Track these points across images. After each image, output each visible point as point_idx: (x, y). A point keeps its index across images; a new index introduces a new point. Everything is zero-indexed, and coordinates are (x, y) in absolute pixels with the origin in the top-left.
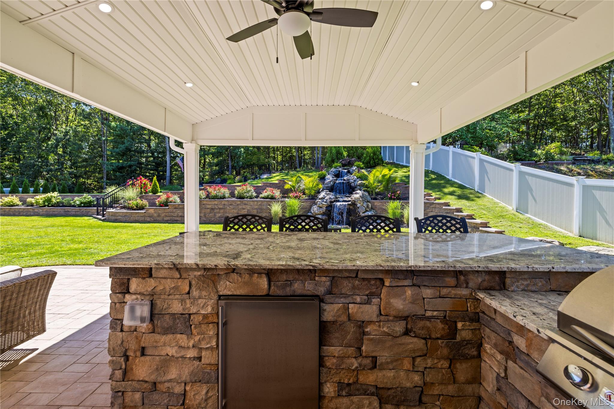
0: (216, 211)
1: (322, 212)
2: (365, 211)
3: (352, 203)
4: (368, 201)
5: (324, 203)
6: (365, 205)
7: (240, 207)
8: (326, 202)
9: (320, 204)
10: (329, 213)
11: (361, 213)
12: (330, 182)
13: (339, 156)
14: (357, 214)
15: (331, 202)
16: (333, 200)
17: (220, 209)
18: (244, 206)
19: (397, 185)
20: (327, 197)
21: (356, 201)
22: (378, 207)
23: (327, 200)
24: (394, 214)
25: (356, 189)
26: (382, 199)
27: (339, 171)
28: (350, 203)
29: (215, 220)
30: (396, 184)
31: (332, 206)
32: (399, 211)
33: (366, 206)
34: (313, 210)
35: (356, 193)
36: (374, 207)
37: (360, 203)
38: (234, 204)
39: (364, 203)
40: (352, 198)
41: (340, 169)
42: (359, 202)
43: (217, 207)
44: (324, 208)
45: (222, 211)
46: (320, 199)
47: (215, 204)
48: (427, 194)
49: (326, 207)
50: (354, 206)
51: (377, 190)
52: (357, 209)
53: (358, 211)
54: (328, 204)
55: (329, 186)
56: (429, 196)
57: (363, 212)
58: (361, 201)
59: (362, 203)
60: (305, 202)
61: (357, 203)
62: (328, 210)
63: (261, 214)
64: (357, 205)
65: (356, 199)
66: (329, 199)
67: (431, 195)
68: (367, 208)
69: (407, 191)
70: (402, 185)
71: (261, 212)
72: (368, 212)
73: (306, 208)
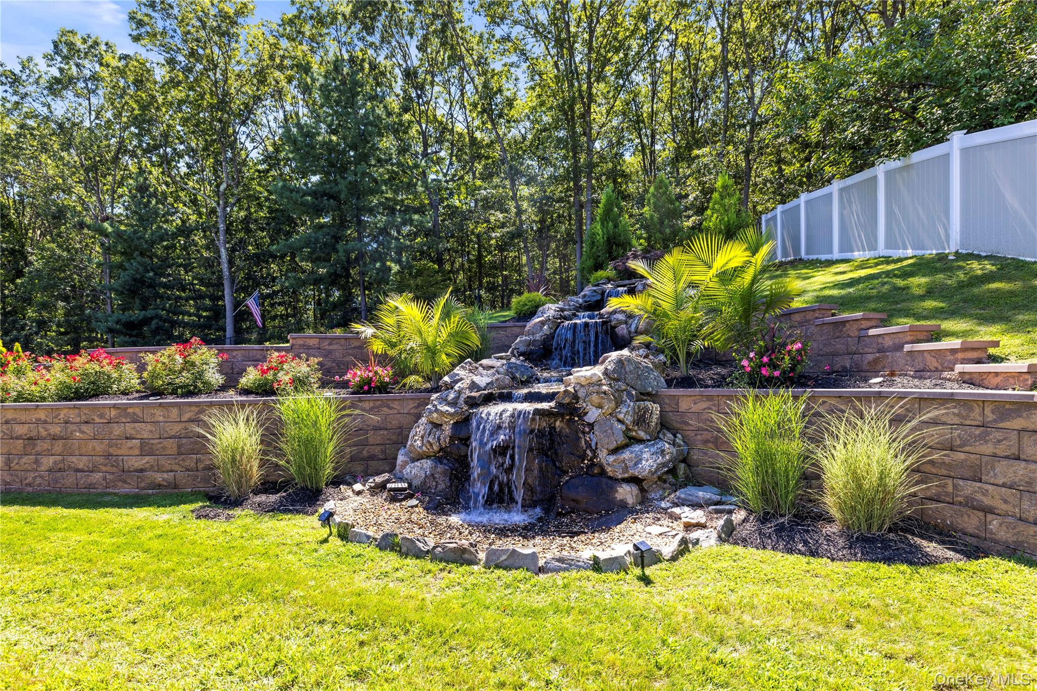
0: (41, 446)
1: (435, 448)
2: (623, 441)
3: (560, 405)
4: (645, 395)
5: (447, 409)
6: (626, 412)
7: (117, 430)
8: (453, 404)
9: (431, 412)
10: (462, 450)
11: (602, 454)
12: (544, 324)
14: (583, 457)
15: (473, 403)
16: (481, 394)
17: (54, 438)
18: (129, 428)
19: (797, 318)
21: (581, 394)
22: (694, 422)
23: (459, 392)
24: (765, 459)
26: (720, 382)
28: (550, 404)
29: (38, 481)
30: (789, 314)
32: (796, 446)
33: (629, 420)
34: (413, 438)
36: (673, 418)
37: (600, 407)
38: (97, 420)
39: (620, 403)
40: (562, 385)
41: (607, 286)
42: (595, 398)
43: (44, 433)
44: (447, 430)
45: (58, 446)
46: (436, 390)
47: (38, 421)
49: (455, 424)
50: (571, 420)
51: (698, 344)
52: (584, 433)
53: (589, 445)
54: (460, 411)
55: (535, 341)
56: (979, 361)
57: (612, 447)
58: (605, 393)
59: (608, 406)
60: (395, 405)
61: (584, 405)
62: (461, 440)
63: (194, 456)
64: (586, 414)
65: (582, 386)
66: (467, 392)
67: (991, 351)
68: (636, 428)
69: (843, 344)
70: (817, 318)
71: (194, 449)
72: (637, 448)
73: (400, 428)
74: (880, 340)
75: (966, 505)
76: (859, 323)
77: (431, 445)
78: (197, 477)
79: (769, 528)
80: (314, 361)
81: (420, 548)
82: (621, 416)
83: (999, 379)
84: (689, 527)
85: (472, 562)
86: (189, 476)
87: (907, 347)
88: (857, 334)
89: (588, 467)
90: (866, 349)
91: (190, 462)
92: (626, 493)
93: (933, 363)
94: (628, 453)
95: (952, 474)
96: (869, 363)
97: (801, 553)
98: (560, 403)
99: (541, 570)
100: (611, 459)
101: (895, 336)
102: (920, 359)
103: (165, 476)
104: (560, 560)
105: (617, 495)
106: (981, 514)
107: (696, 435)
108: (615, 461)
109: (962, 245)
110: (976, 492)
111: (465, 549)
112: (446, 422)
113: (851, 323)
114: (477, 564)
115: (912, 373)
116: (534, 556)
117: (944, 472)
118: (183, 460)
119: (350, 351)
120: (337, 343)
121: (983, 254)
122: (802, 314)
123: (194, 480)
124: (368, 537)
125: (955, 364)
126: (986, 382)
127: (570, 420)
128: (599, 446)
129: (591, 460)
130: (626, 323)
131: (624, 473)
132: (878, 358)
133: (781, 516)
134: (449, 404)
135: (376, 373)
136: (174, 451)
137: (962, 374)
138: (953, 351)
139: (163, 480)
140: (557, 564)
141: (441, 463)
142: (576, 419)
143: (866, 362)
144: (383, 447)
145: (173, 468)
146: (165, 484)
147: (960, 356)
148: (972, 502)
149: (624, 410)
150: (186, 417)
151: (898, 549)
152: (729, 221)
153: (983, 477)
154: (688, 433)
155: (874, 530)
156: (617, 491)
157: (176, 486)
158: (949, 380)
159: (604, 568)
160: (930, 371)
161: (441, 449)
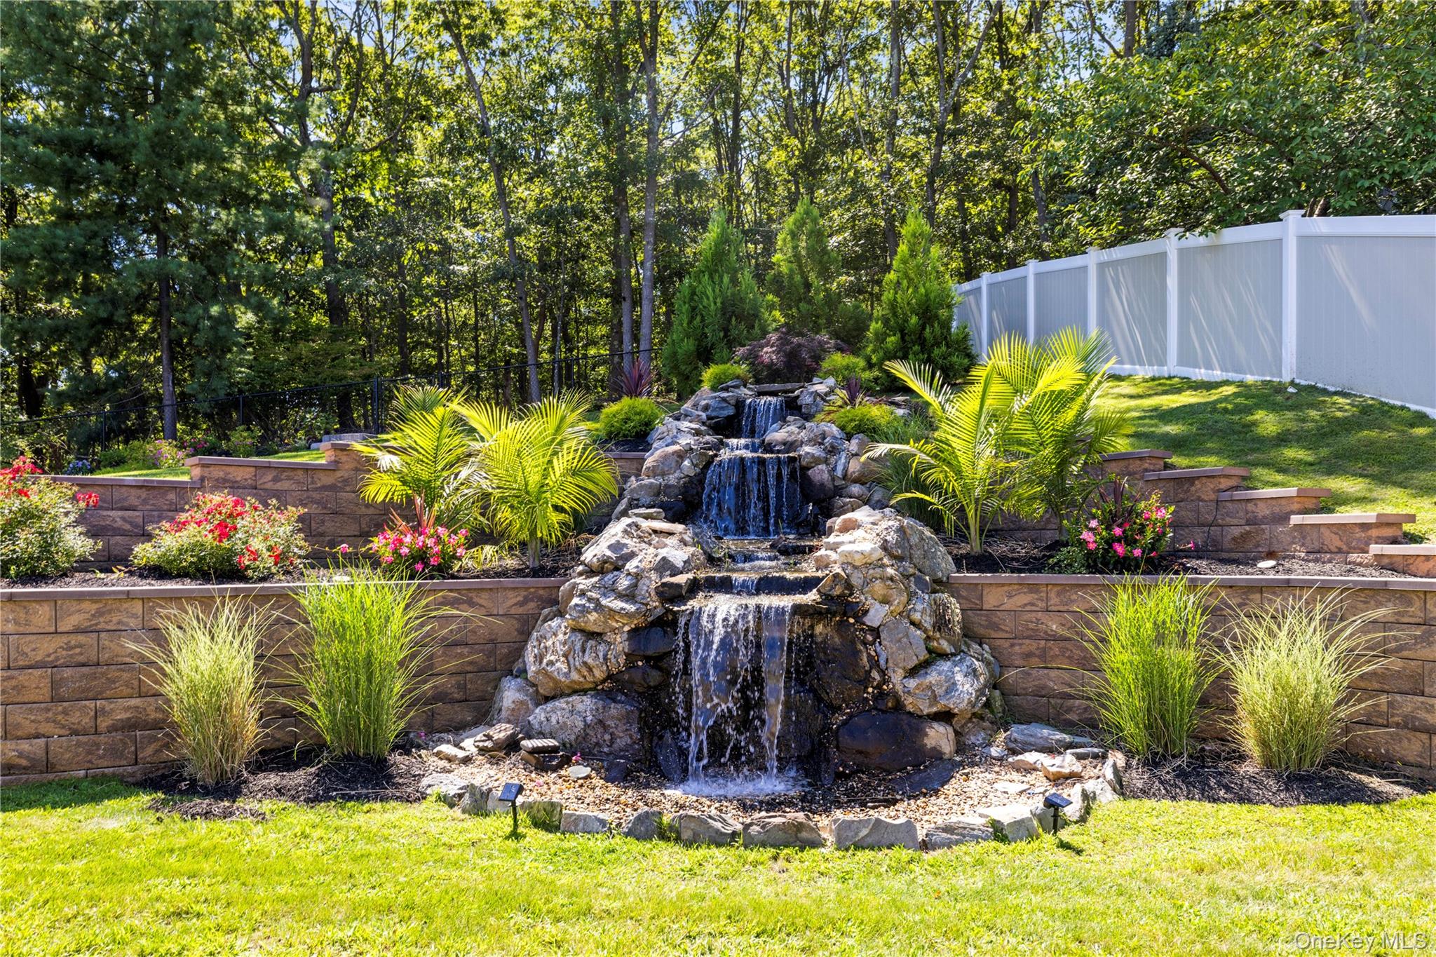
1: (599, 674)
2: (924, 655)
3: (827, 598)
4: (940, 584)
5: (618, 604)
6: (921, 610)
8: (629, 596)
9: (584, 610)
10: (655, 677)
11: (897, 677)
12: (680, 456)
13: (738, 328)
14: (866, 680)
15: (672, 595)
16: (681, 579)
19: (1114, 467)
20: (645, 557)
21: (856, 580)
22: (1008, 624)
23: (637, 577)
25: (839, 502)
26: (1039, 564)
27: (739, 404)
28: (812, 597)
31: (674, 623)
33: (928, 622)
34: (539, 658)
35: (848, 527)
36: (978, 620)
37: (885, 601)
39: (912, 594)
40: (823, 564)
41: (744, 392)
42: (877, 587)
44: (620, 643)
46: (590, 572)
48: (1379, 525)
49: (634, 632)
50: (842, 624)
52: (865, 643)
53: (875, 663)
54: (643, 608)
55: (667, 486)
56: (1394, 541)
57: (911, 665)
58: (891, 579)
59: (899, 600)
60: (483, 599)
61: (862, 598)
62: (647, 659)
63: (91, 704)
64: (866, 612)
65: (855, 567)
66: (653, 576)
67: (1407, 527)
68: (938, 635)
69: (1191, 511)
70: (1146, 470)
71: (89, 690)
72: (945, 666)
73: (492, 641)
74: (1250, 507)
75: (1406, 727)
76: (1215, 481)
77: (590, 670)
78: (98, 745)
79: (1166, 773)
80: (294, 511)
81: (717, 831)
82: (916, 616)
83: (1430, 564)
84: (1058, 779)
85: (816, 843)
86: (78, 744)
87: (1295, 519)
88: (1213, 497)
89: (875, 698)
90: (1228, 519)
91: (81, 715)
92: (939, 737)
93: (1335, 542)
94: (934, 673)
95: (1386, 687)
96: (1234, 539)
97: (1226, 800)
98: (827, 596)
99: (925, 846)
100: (912, 683)
101: (1274, 502)
102: (1315, 535)
103: (25, 746)
104: (948, 829)
105: (926, 741)
106: (1424, 737)
107: (1012, 645)
108: (917, 687)
109: (1300, 373)
110: (1418, 708)
111: (801, 824)
112: (613, 630)
113: (1204, 480)
114: (823, 846)
115: (1303, 555)
116: (909, 827)
117: (1376, 686)
118: (65, 713)
119: (316, 495)
120: (289, 478)
121: (1332, 389)
122: (1122, 464)
123: (89, 753)
124: (603, 823)
125: (1368, 544)
126: (1413, 568)
127: (841, 622)
128: (890, 664)
129: (879, 687)
130: (826, 461)
131: (931, 706)
132: (1249, 533)
133: (1174, 757)
134: (621, 596)
135: (439, 540)
136: (45, 693)
137: (1378, 557)
138: (1365, 526)
139: (21, 755)
140: (944, 835)
141: (614, 701)
142: (852, 620)
143: (1229, 537)
144: (460, 678)
145: (42, 731)
146: (24, 762)
147: (1374, 533)
148: (1413, 722)
149: (919, 607)
150: (68, 624)
151: (1342, 787)
152: (927, 295)
153: (1426, 690)
154: (998, 642)
155: (1306, 766)
156: (926, 735)
157: (49, 767)
158: (1360, 564)
159: (1010, 836)
160: (1331, 552)
161: (610, 677)
